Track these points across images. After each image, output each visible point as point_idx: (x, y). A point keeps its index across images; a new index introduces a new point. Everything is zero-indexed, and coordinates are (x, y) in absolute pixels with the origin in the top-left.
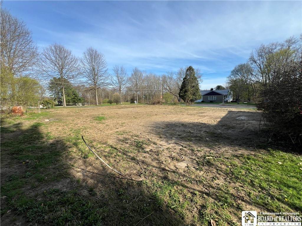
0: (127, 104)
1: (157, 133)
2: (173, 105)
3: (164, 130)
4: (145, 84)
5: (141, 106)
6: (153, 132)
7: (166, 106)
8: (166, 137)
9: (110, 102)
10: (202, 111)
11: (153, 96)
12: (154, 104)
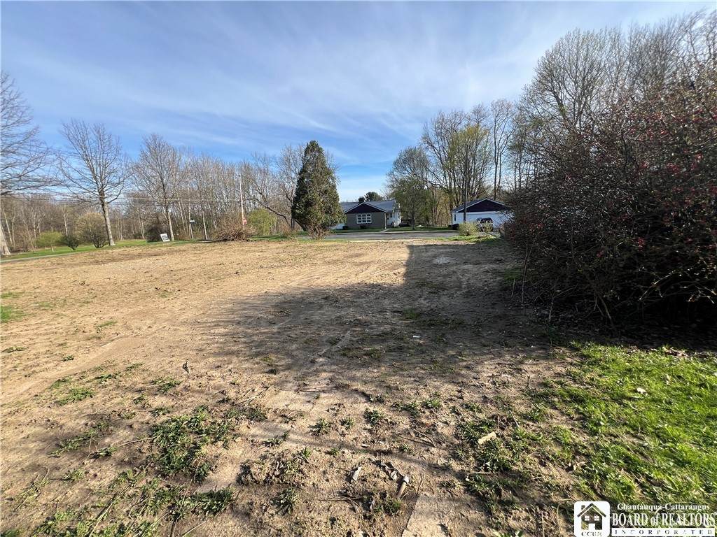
0: (134, 246)
1: (254, 350)
2: (280, 240)
3: (275, 329)
4: (192, 185)
5: (183, 247)
6: (236, 348)
7: (262, 245)
8: (290, 361)
9: (71, 242)
10: (356, 252)
11: (218, 219)
12: (225, 240)
